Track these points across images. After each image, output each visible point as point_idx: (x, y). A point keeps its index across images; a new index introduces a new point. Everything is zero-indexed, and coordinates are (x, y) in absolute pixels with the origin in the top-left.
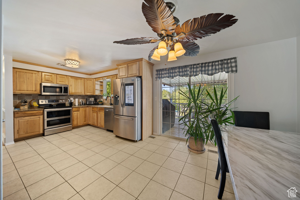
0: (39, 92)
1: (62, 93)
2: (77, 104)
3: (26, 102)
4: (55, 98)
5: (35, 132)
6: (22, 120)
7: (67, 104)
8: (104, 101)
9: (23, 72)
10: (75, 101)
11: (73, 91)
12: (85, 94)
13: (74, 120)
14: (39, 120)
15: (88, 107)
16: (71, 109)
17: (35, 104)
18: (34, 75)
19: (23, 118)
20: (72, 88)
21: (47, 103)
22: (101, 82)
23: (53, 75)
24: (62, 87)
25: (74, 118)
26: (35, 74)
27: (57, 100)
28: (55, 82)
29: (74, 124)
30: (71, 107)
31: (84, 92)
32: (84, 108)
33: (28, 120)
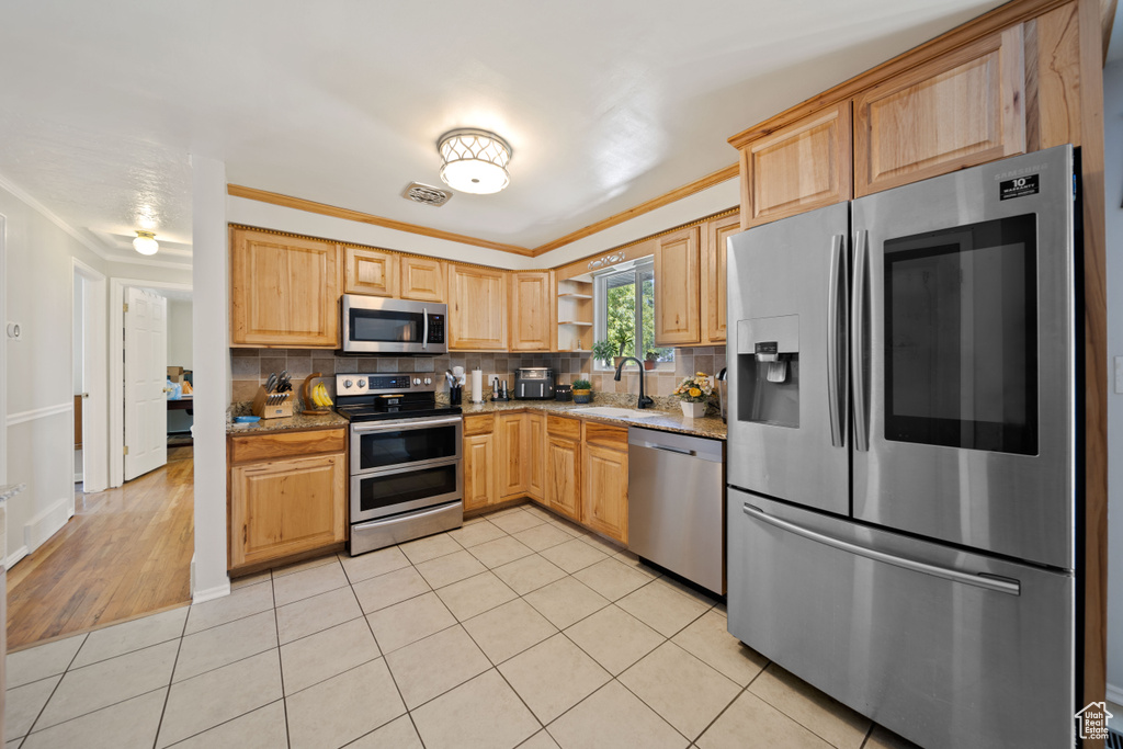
0: (333, 341)
1: (422, 342)
2: (478, 397)
3: (284, 386)
4: (393, 368)
5: (313, 535)
6: (262, 478)
7: (442, 399)
8: (597, 384)
9: (275, 246)
10: (470, 381)
11: (466, 335)
12: (514, 347)
13: (470, 479)
14: (332, 474)
15: (525, 411)
16: (458, 422)
17: (321, 396)
18: (315, 257)
19: (265, 465)
20: (461, 320)
21: (365, 390)
22: (582, 285)
23: (388, 258)
24: (423, 315)
25: (470, 467)
26: (320, 253)
27: (404, 378)
28: (396, 292)
29: (471, 498)
30: (458, 411)
31: (510, 340)
32: (511, 418)
33: (286, 478)
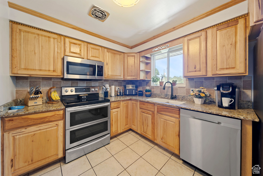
0: (60, 74)
1: (95, 75)
2: (113, 94)
4: (84, 85)
7: (101, 95)
8: (152, 90)
9: (34, 33)
10: (111, 89)
11: (110, 74)
12: (125, 78)
13: (113, 125)
15: (130, 100)
16: (108, 105)
17: (55, 96)
18: (52, 40)
19: (23, 130)
20: (108, 68)
21: (74, 93)
22: (147, 58)
23: (82, 44)
24: (95, 66)
25: (112, 120)
26: (54, 38)
27: (88, 88)
28: (86, 57)
29: (112, 132)
30: (108, 101)
31: (124, 76)
32: (125, 102)
33: (34, 134)
